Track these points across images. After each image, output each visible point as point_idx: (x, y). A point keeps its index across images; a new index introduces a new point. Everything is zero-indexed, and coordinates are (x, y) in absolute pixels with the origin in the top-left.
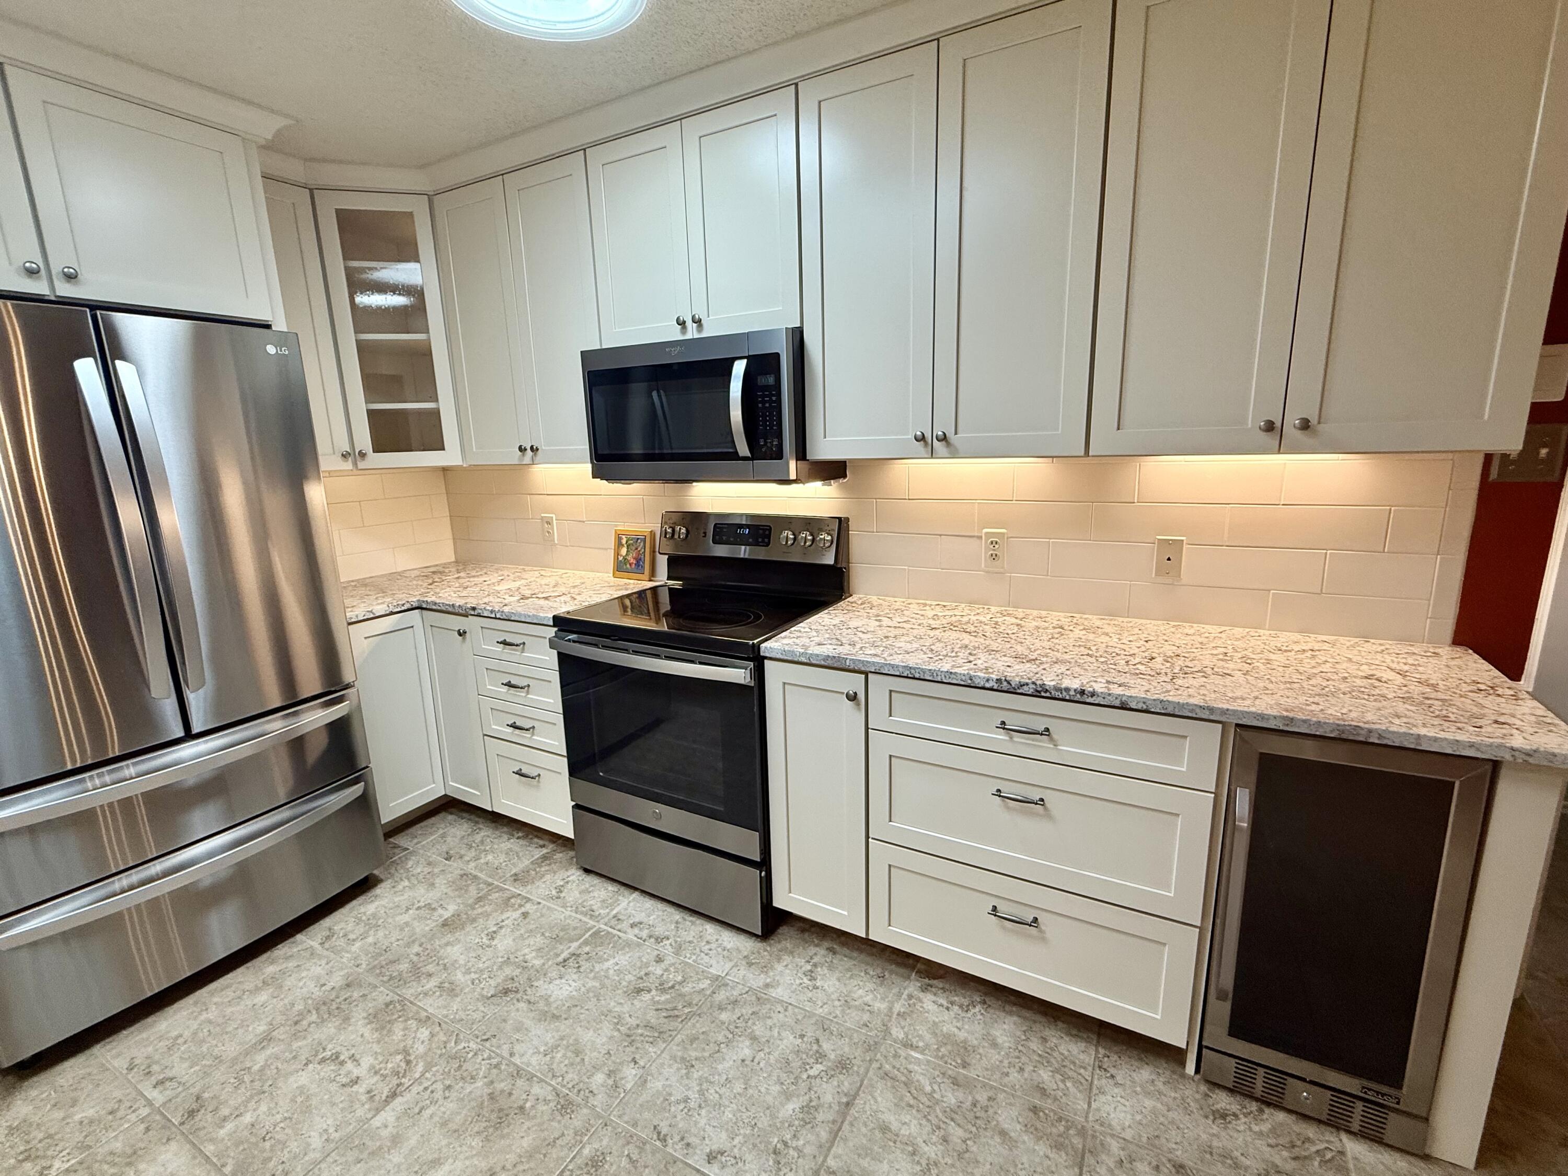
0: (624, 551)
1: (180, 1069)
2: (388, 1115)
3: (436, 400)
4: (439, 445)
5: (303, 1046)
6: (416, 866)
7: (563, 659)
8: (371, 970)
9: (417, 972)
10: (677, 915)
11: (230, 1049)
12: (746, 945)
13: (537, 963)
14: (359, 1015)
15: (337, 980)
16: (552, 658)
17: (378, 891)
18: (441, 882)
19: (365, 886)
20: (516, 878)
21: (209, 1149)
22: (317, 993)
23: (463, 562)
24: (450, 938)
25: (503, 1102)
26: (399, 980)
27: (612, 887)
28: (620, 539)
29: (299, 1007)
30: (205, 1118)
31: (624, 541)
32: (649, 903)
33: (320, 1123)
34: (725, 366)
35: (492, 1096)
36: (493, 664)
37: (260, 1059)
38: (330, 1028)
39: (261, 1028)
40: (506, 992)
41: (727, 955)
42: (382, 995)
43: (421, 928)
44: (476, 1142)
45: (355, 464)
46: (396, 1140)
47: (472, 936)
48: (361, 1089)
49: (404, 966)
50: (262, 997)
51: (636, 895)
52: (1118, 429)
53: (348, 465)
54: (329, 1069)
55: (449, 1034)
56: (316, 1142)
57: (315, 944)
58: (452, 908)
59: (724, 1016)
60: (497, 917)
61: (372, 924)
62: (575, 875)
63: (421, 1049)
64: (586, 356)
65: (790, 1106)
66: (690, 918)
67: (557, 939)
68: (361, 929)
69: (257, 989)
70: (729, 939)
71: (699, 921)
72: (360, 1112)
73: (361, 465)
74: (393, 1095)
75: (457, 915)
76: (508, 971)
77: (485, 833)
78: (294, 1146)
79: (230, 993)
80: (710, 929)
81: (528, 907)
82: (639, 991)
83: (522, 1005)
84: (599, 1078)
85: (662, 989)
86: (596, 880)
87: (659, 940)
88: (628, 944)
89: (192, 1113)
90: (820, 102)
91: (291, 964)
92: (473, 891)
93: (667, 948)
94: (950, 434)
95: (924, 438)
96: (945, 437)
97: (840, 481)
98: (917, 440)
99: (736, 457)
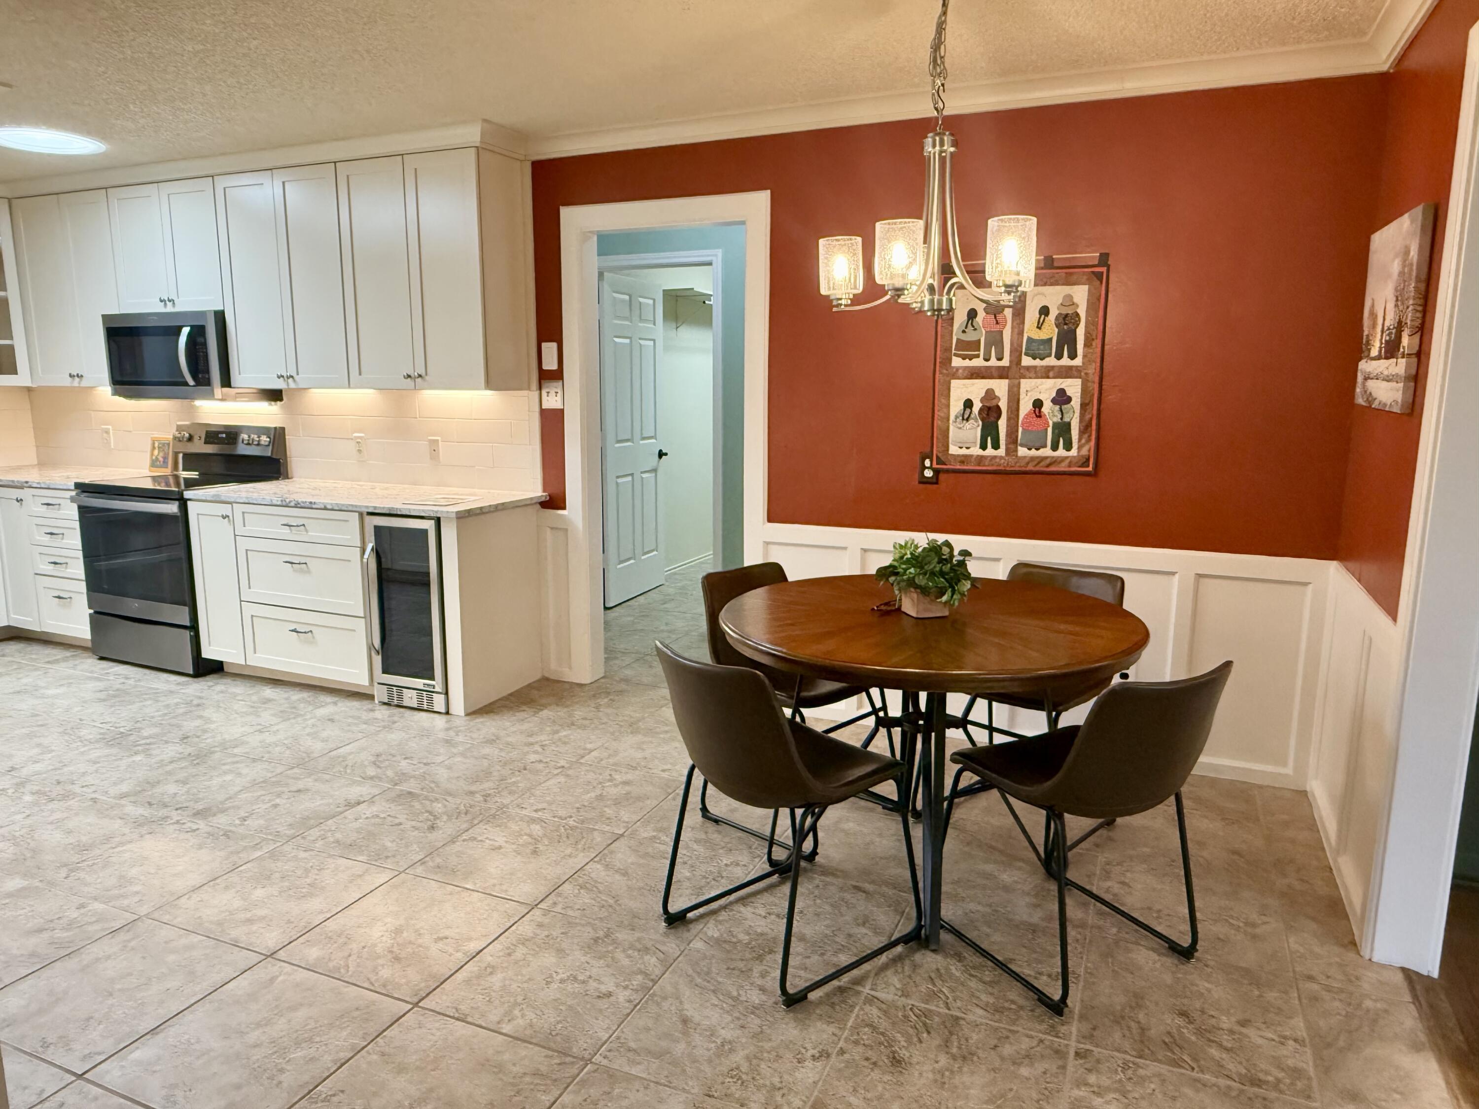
0: (156, 452)
3: (12, 338)
4: (14, 371)
7: (82, 508)
13: (44, 685)
16: (73, 512)
23: (42, 464)
27: (112, 664)
28: (154, 444)
31: (156, 445)
32: (133, 668)
34: (178, 330)
36: (41, 520)
40: (18, 692)
41: (169, 682)
47: (7, 678)
52: (360, 374)
59: (146, 696)
60: (27, 673)
62: (93, 661)
64: (104, 317)
65: (156, 713)
67: (62, 679)
76: (24, 687)
81: (50, 671)
82: (102, 691)
83: (28, 695)
85: (116, 690)
86: (104, 661)
88: (108, 679)
90: (225, 189)
94: (294, 375)
95: (283, 376)
96: (292, 377)
97: (278, 403)
98: (279, 377)
99: (186, 384)
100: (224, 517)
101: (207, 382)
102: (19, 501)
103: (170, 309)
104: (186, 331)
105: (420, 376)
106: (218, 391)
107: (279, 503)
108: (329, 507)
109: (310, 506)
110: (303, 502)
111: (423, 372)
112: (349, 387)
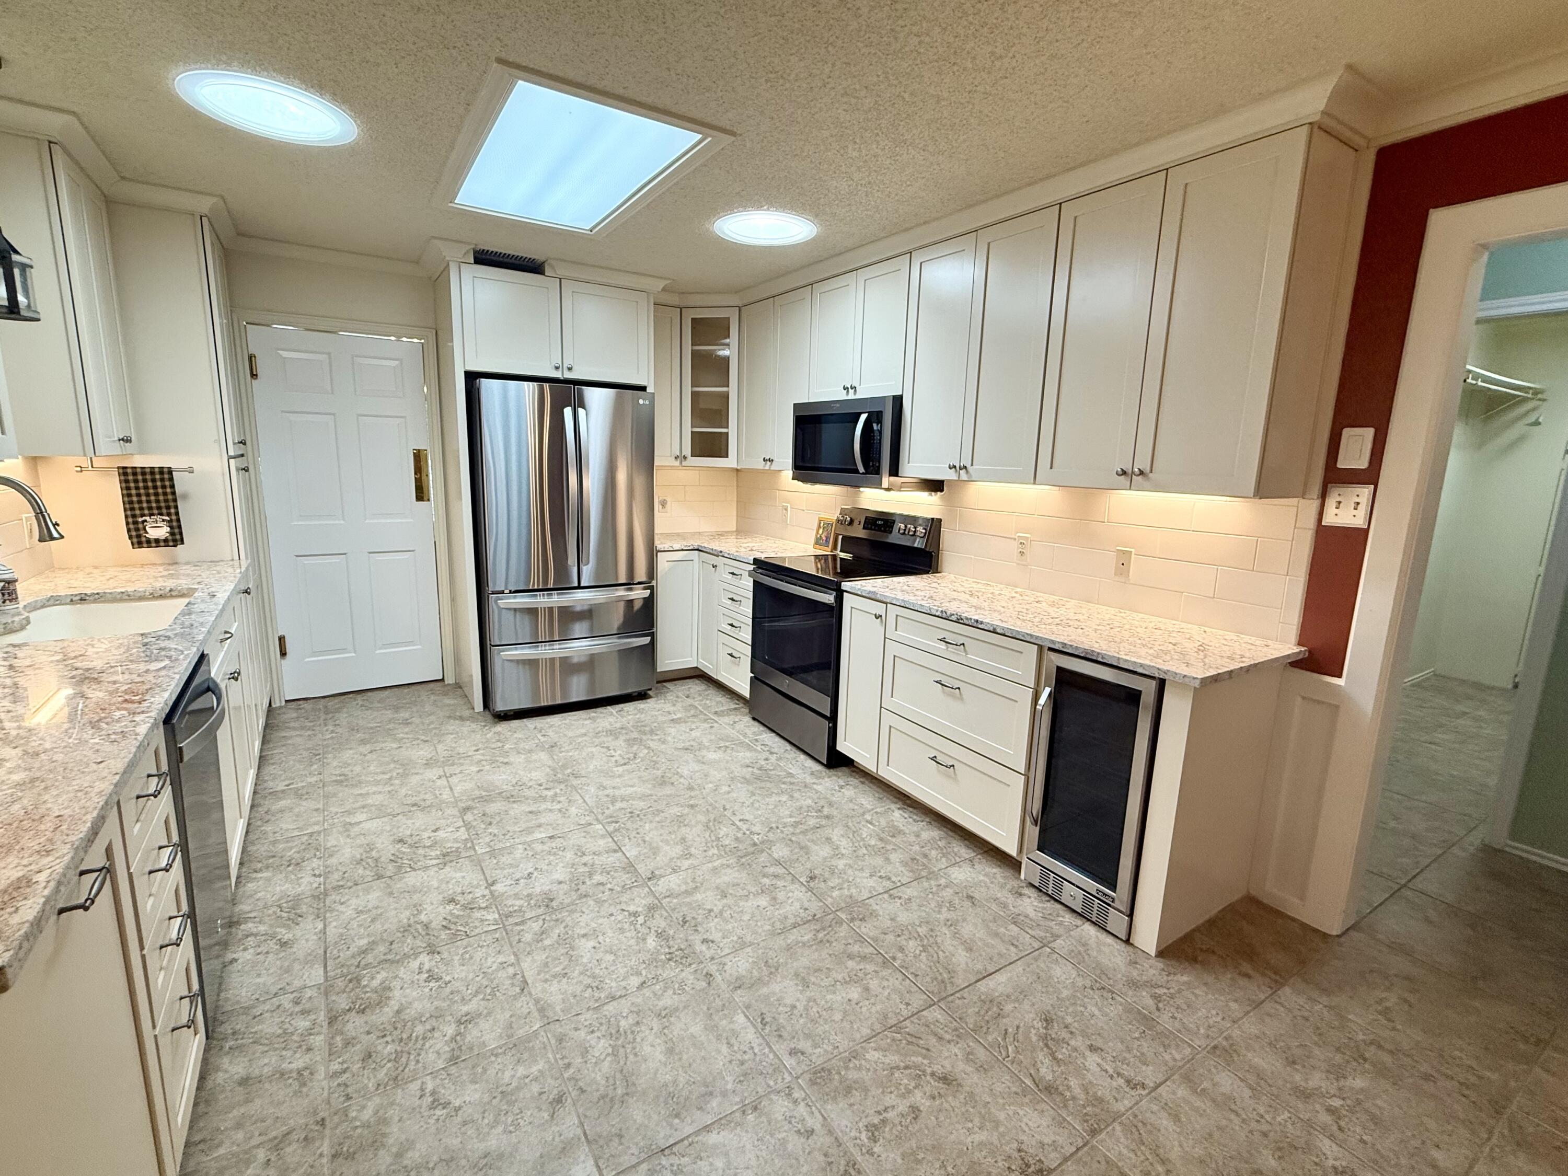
0: (820, 530)
1: (551, 733)
2: (621, 769)
3: (727, 427)
4: (726, 455)
5: (597, 741)
6: (670, 696)
7: (756, 584)
8: (633, 726)
9: (652, 732)
10: (788, 747)
11: (570, 734)
12: (817, 767)
13: (707, 744)
14: (622, 738)
15: (618, 725)
16: (749, 584)
17: (648, 701)
18: (679, 705)
19: (642, 696)
20: (716, 713)
21: (555, 757)
22: (609, 727)
23: (741, 531)
24: (672, 725)
25: (667, 779)
26: (644, 733)
27: (762, 728)
28: (819, 522)
29: (600, 729)
30: (556, 749)
31: (821, 524)
32: (777, 739)
33: (595, 763)
34: (856, 418)
35: (663, 777)
36: (727, 586)
37: (580, 740)
38: (610, 739)
39: (583, 731)
40: (687, 749)
41: (804, 768)
42: (635, 735)
43: (660, 719)
44: (650, 786)
45: (681, 463)
46: (620, 776)
47: (683, 727)
48: (613, 759)
49: (647, 729)
50: (588, 722)
51: (773, 735)
52: (1050, 471)
53: (677, 463)
54: (605, 750)
55: (655, 754)
56: (592, 767)
57: (614, 712)
58: (679, 715)
59: (783, 786)
60: (698, 724)
61: (641, 711)
62: (747, 719)
63: (641, 755)
64: (796, 406)
65: (789, 820)
66: (794, 749)
67: (722, 739)
68: (636, 712)
69: (586, 719)
70: (810, 763)
71: (798, 753)
72: (610, 765)
73: (684, 463)
74: (625, 764)
75: (680, 719)
76: (692, 743)
77: (712, 692)
78: (584, 766)
79: (575, 718)
80: (802, 757)
81: (715, 725)
82: (748, 766)
83: (692, 756)
84: (711, 785)
85: (760, 769)
86: (756, 724)
87: (771, 753)
88: (756, 750)
89: (552, 747)
90: (920, 263)
91: (602, 715)
92: (692, 712)
93: (773, 758)
94: (968, 466)
95: (955, 467)
96: (965, 467)
97: (939, 493)
98: (950, 468)
99: (857, 471)
100: (878, 617)
101: (877, 471)
102: (715, 566)
103: (851, 396)
104: (863, 417)
105: (1141, 473)
106: (886, 480)
107: (938, 614)
108: (998, 631)
109: (975, 624)
110: (967, 619)
111: (1147, 469)
112: (1034, 483)
